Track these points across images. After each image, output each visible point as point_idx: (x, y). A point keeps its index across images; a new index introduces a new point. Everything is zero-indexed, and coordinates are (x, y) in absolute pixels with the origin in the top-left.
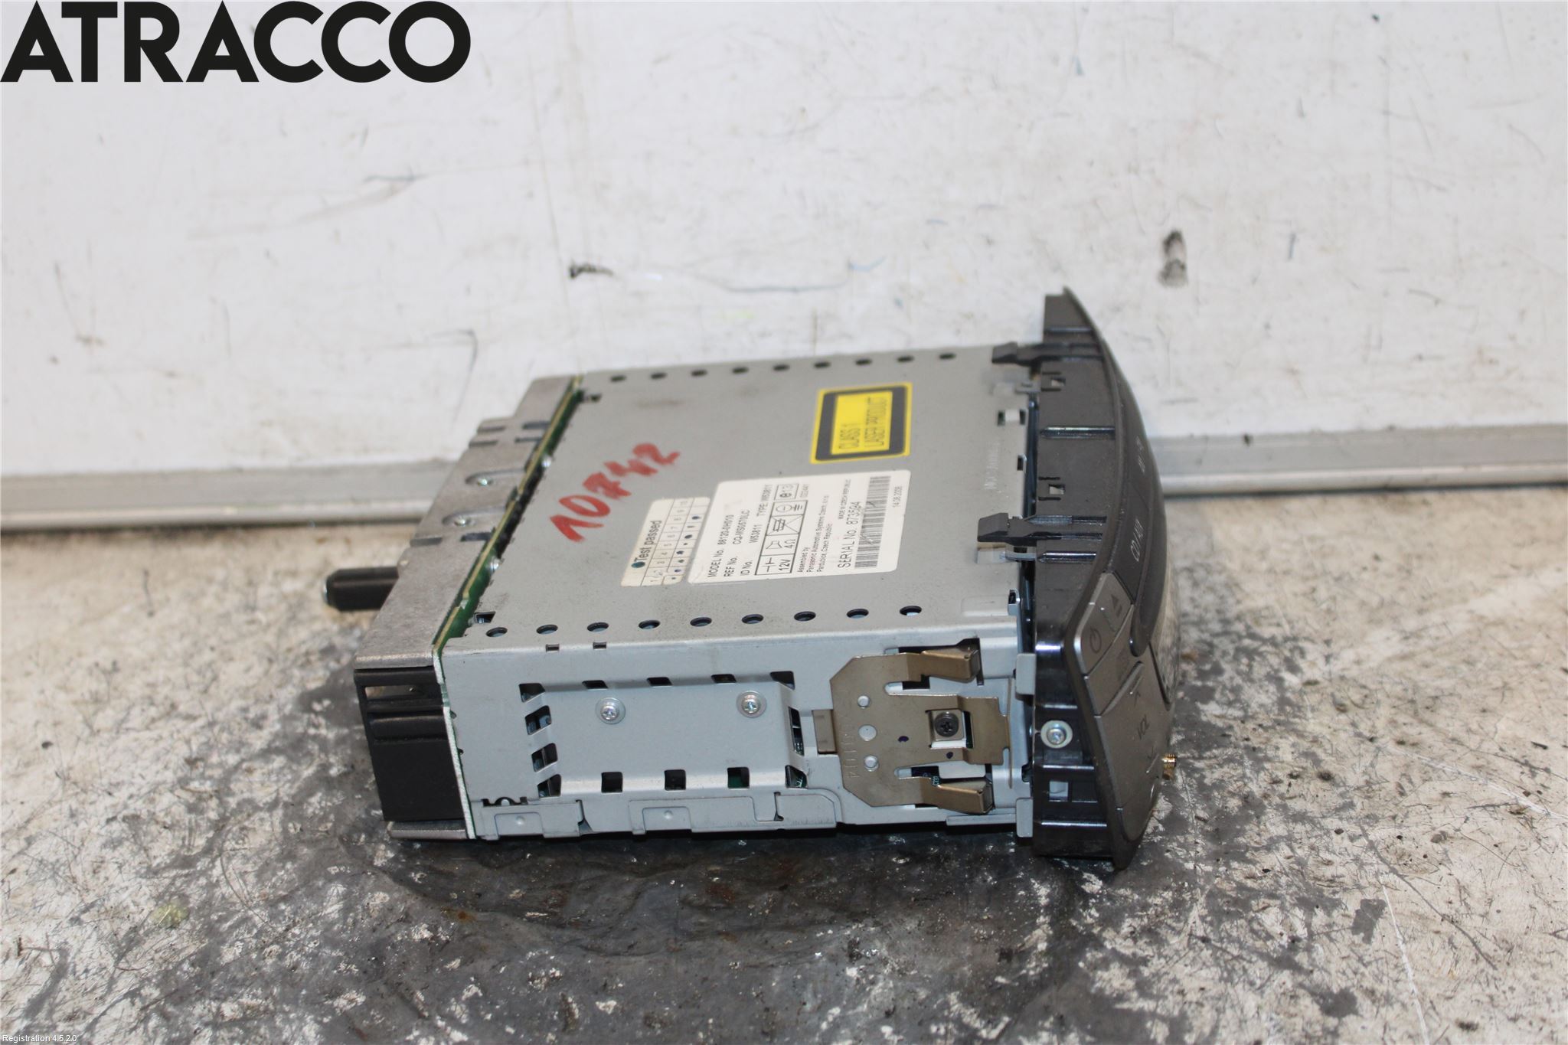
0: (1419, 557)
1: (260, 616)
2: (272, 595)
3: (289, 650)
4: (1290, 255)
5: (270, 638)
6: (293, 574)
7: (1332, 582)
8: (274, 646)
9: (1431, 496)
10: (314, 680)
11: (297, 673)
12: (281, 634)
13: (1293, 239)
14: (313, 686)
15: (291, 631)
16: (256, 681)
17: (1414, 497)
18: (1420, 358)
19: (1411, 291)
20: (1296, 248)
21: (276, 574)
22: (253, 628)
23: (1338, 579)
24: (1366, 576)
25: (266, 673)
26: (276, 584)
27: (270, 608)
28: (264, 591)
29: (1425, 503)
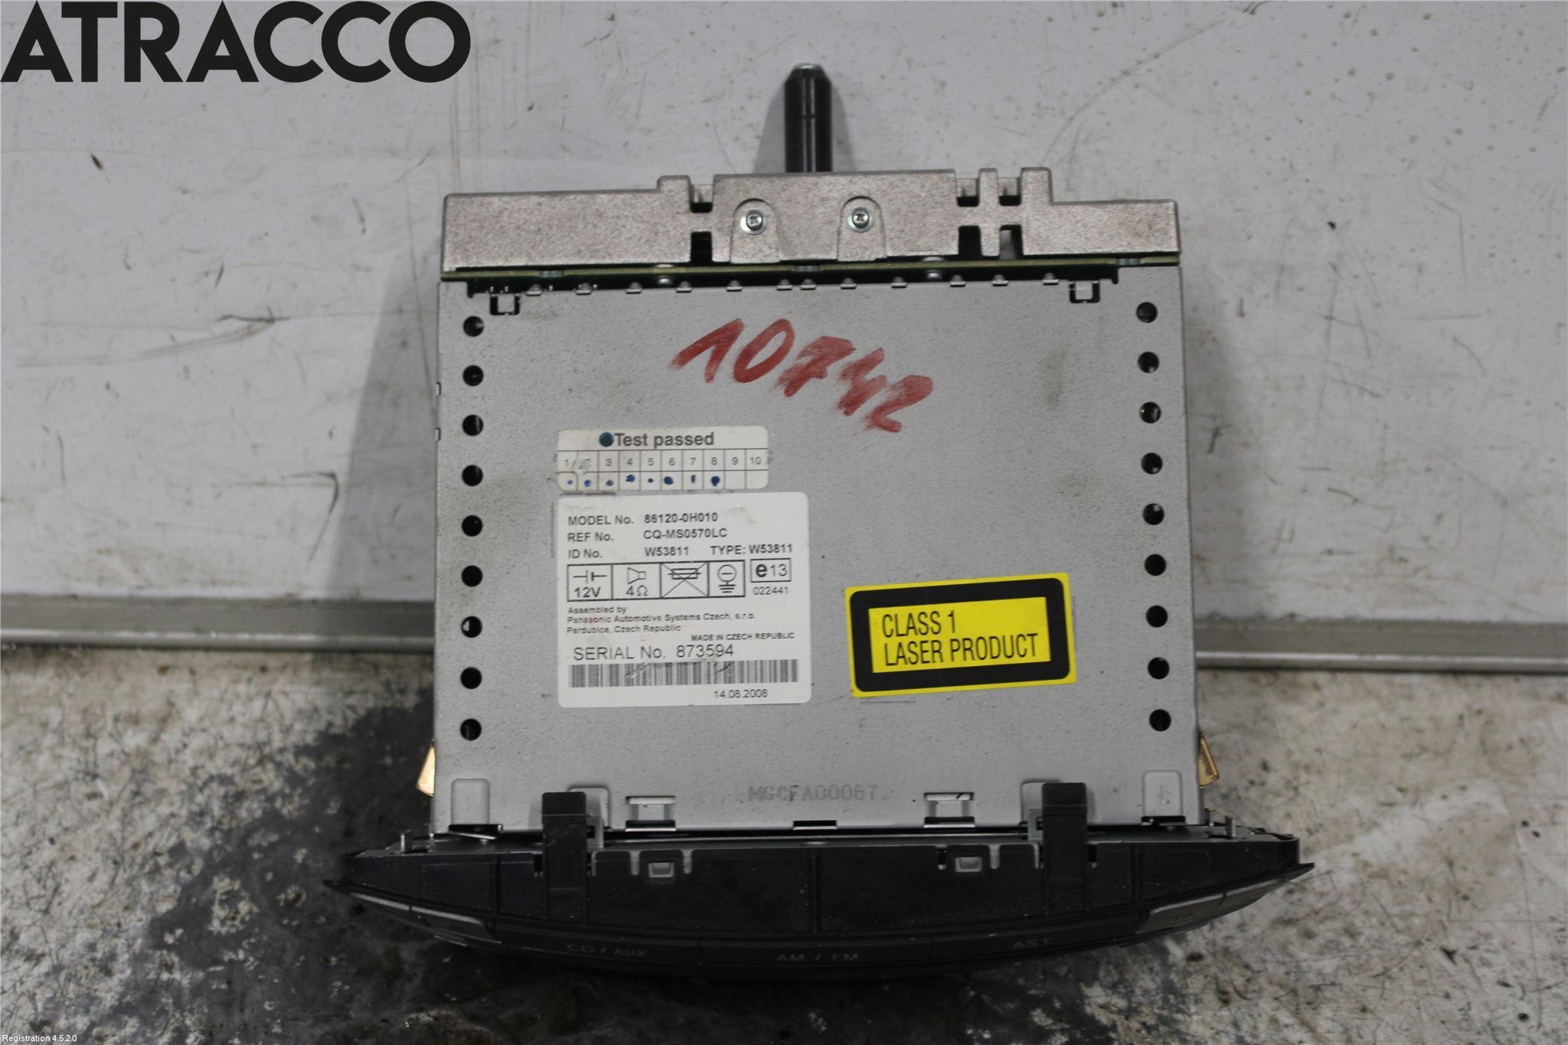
0: (1307, 768)
1: (100, 786)
2: (111, 755)
3: (136, 846)
4: (1211, 449)
5: (114, 826)
6: (135, 720)
7: (1219, 800)
8: (118, 836)
9: (1322, 678)
10: (166, 898)
11: (145, 887)
12: (126, 820)
13: (1216, 433)
14: (164, 907)
15: (136, 813)
16: (102, 896)
17: (1306, 678)
18: (1330, 552)
19: (1330, 490)
20: (1218, 443)
21: (116, 719)
22: (94, 805)
23: (1225, 797)
24: (1253, 793)
25: (112, 883)
26: (117, 737)
27: (111, 777)
28: (105, 746)
29: (1316, 687)
